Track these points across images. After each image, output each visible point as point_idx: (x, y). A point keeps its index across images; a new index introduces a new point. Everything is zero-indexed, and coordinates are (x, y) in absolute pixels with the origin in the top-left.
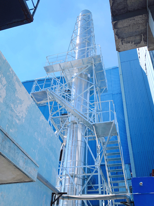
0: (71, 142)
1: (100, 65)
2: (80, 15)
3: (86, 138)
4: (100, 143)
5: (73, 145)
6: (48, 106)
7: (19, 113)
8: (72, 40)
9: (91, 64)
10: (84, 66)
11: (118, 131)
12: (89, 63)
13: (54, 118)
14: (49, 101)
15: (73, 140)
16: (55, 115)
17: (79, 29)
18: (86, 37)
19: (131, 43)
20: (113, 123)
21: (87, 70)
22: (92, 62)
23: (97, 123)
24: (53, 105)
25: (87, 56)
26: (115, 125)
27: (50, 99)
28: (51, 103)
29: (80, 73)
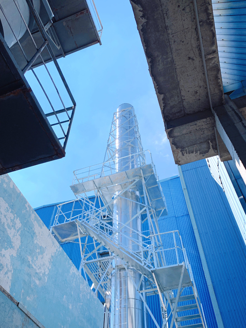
0: (119, 301)
1: (153, 177)
2: (118, 111)
3: (142, 294)
4: (166, 300)
5: (123, 306)
6: (79, 244)
7: (40, 268)
8: (108, 145)
9: (139, 177)
10: (129, 181)
11: (192, 279)
12: (137, 176)
13: (89, 263)
14: (79, 236)
15: (121, 298)
16: (90, 259)
17: (117, 130)
18: (128, 140)
19: (195, 152)
20: (183, 267)
21: (133, 185)
22: (141, 174)
23: (157, 268)
24: (86, 242)
25: (133, 166)
26: (186, 270)
27: (81, 233)
28: (83, 239)
29: (124, 191)
